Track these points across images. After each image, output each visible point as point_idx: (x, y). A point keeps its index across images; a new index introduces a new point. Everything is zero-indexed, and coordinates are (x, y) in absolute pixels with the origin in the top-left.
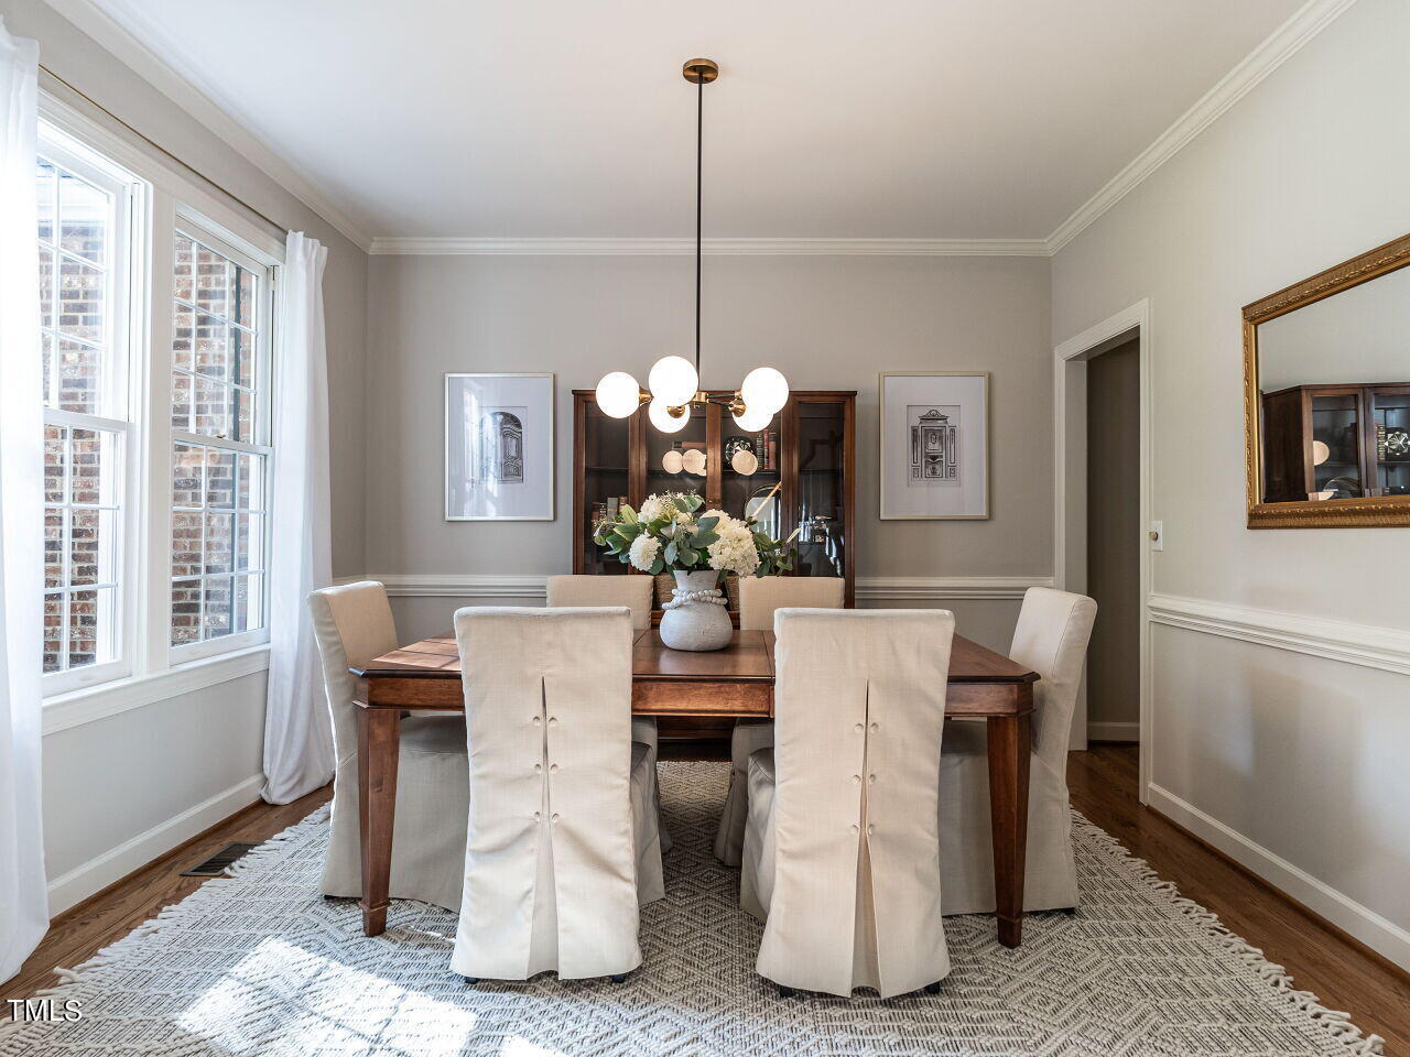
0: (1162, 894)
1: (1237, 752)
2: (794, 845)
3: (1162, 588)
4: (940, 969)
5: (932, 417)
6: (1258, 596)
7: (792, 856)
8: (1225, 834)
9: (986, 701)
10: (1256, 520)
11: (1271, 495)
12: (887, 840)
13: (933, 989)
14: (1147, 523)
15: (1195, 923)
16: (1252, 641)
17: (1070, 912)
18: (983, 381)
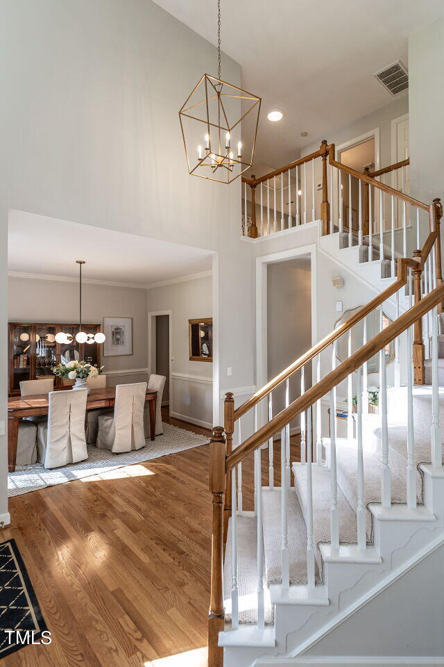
0: (176, 429)
1: (188, 402)
2: (119, 427)
3: (174, 371)
4: (144, 444)
5: (117, 329)
6: (191, 373)
7: (119, 429)
8: (186, 418)
9: (150, 397)
10: (191, 359)
11: (193, 354)
12: (136, 423)
13: (144, 447)
14: (171, 357)
15: (182, 431)
16: (190, 381)
17: (161, 434)
18: (130, 320)
